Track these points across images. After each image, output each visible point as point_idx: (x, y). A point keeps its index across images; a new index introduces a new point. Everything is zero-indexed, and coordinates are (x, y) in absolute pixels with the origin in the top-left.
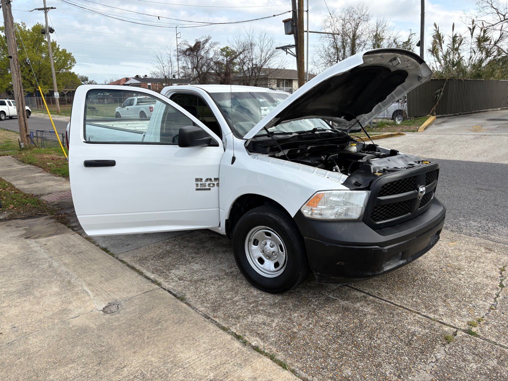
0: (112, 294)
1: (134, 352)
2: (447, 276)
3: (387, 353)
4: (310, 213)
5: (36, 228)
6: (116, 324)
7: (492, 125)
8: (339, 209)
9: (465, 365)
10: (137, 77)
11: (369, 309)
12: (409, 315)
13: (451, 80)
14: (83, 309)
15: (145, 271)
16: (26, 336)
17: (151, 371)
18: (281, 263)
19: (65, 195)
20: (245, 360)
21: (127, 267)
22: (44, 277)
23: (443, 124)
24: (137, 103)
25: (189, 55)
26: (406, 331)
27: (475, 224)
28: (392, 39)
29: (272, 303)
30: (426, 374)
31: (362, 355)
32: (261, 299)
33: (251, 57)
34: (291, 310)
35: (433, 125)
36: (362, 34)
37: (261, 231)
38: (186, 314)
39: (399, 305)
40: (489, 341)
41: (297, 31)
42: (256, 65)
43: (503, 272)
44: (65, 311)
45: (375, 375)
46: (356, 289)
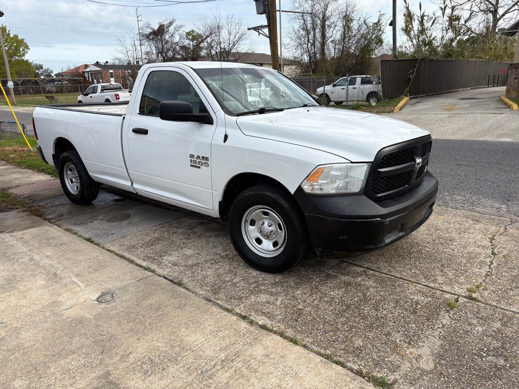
0: (105, 284)
1: (138, 339)
2: (441, 248)
3: (395, 322)
4: (310, 188)
5: (8, 222)
6: (114, 312)
7: (465, 104)
8: (339, 183)
9: (471, 329)
10: (97, 64)
11: (370, 283)
12: (410, 285)
13: (423, 60)
14: (75, 300)
15: (135, 259)
16: (17, 331)
17: (159, 356)
18: (281, 242)
19: (35, 187)
20: (255, 339)
21: (116, 257)
22: (27, 270)
23: (417, 104)
24: (101, 90)
25: (153, 39)
26: (409, 301)
27: (460, 197)
28: (362, 20)
29: (273, 282)
30: (434, 339)
31: (371, 326)
32: (261, 279)
33: (219, 40)
34: (294, 288)
35: (408, 106)
36: (332, 15)
37: (258, 211)
38: (187, 299)
39: (399, 277)
40: (490, 305)
41: (269, 11)
42: (225, 49)
43: (493, 241)
44: (55, 303)
45: (385, 343)
46: (355, 265)
